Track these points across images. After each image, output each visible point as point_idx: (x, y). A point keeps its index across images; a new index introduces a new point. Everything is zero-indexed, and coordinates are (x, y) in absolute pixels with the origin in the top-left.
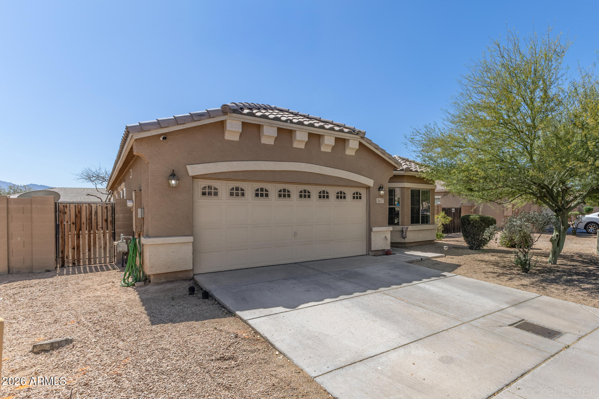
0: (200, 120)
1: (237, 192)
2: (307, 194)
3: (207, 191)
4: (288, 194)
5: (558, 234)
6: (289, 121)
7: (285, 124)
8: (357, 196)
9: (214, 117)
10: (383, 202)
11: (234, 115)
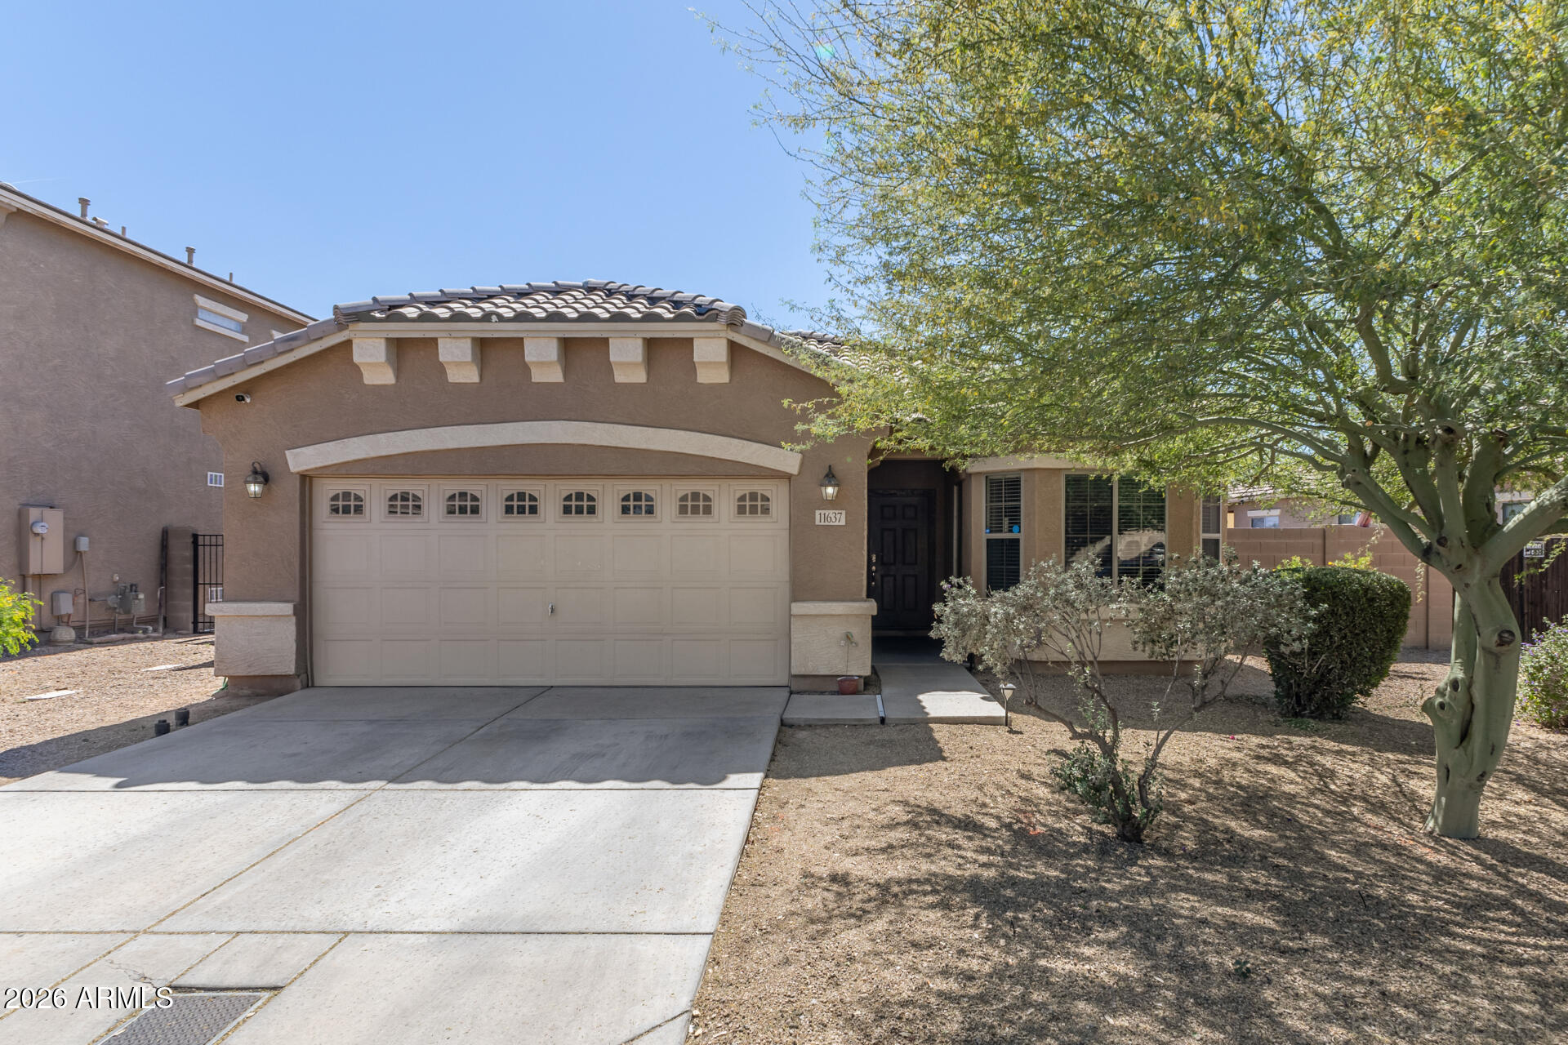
0: (292, 350)
1: (404, 505)
2: (585, 503)
3: (341, 503)
4: (530, 506)
5: (1460, 675)
6: (494, 318)
7: (485, 326)
8: (752, 506)
9: (321, 338)
10: (843, 522)
11: (362, 326)
